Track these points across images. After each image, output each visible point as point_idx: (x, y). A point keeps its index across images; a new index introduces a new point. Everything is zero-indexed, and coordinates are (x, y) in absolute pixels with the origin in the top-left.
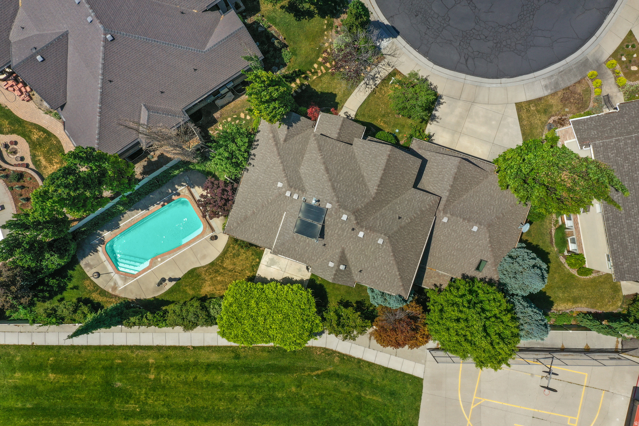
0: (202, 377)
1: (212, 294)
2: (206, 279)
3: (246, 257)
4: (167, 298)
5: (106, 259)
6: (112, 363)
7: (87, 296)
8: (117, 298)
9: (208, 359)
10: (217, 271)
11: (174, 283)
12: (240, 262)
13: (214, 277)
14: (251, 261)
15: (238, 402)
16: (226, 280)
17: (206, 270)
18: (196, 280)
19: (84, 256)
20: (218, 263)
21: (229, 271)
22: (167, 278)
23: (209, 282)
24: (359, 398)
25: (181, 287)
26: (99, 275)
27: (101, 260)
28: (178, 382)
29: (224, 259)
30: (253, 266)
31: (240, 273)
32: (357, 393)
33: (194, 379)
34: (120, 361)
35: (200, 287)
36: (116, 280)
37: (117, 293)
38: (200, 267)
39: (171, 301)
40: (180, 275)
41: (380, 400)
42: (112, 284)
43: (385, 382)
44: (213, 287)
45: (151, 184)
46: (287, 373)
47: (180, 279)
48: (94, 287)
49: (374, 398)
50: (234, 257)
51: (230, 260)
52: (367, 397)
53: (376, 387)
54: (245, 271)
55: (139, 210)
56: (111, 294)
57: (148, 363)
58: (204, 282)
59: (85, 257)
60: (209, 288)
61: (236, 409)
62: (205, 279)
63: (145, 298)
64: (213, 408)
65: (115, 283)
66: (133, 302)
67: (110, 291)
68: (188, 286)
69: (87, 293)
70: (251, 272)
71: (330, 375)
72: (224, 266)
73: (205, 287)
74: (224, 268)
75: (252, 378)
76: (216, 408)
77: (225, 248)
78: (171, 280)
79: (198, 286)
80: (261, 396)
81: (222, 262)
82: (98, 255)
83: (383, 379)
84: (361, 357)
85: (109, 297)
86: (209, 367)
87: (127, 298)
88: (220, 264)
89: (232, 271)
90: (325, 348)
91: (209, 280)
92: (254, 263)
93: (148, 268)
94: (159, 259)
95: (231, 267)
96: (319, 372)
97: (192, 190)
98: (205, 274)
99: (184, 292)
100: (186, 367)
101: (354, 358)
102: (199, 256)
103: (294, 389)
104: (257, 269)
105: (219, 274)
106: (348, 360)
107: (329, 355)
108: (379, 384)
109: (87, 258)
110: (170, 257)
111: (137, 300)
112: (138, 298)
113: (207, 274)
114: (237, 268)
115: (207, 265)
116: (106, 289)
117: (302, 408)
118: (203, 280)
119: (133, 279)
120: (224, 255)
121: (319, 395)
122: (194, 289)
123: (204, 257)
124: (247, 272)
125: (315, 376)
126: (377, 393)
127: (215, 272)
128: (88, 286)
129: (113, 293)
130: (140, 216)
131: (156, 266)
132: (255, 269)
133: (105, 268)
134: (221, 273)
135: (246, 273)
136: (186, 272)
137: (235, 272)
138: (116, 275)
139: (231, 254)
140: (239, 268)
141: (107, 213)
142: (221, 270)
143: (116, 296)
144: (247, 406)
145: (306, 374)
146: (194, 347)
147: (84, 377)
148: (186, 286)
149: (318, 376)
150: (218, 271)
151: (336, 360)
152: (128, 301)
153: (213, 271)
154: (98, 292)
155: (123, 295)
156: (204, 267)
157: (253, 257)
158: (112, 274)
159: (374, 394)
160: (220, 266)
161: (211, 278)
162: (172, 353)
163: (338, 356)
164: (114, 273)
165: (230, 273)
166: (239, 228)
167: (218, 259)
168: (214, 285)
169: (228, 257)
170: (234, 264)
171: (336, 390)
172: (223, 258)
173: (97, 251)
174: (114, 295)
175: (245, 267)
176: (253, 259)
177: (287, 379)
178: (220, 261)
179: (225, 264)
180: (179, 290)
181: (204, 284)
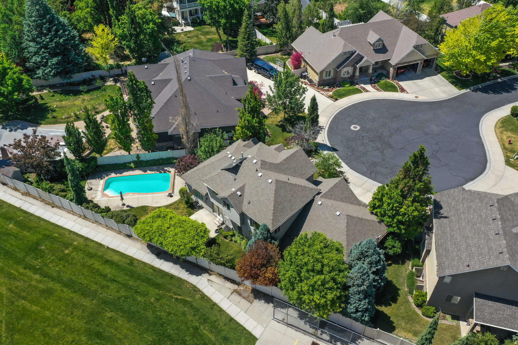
0: (97, 265)
2: (149, 213)
5: (102, 184)
6: (52, 235)
9: (111, 257)
11: (128, 208)
15: (107, 291)
17: (153, 209)
18: (143, 211)
20: (163, 208)
22: (126, 205)
24: (196, 329)
25: (131, 211)
26: (91, 189)
27: (99, 184)
28: (79, 262)
32: (198, 325)
33: (91, 265)
34: (57, 235)
35: (142, 216)
36: (97, 195)
38: (150, 206)
40: (135, 206)
41: (213, 339)
42: (94, 196)
43: (225, 327)
45: (157, 161)
46: (156, 288)
47: (133, 208)
49: (209, 335)
52: (204, 331)
53: (216, 328)
55: (140, 170)
57: (72, 244)
61: (101, 294)
64: (87, 287)
68: (135, 212)
71: (185, 302)
75: (130, 280)
76: (89, 287)
77: (172, 203)
78: (128, 206)
80: (126, 294)
82: (100, 181)
83: (225, 325)
84: (217, 302)
86: (107, 262)
90: (195, 286)
94: (131, 195)
96: (179, 297)
97: (177, 177)
98: (150, 211)
100: (92, 256)
101: (212, 301)
102: (154, 201)
103: (152, 300)
106: (207, 300)
107: (195, 291)
108: (219, 327)
109: (93, 180)
110: (138, 196)
115: (155, 207)
117: (149, 314)
118: (147, 213)
119: (107, 198)
120: (170, 206)
121: (168, 312)
123: (157, 202)
125: (175, 298)
126: (213, 333)
130: (139, 173)
131: (126, 197)
133: (97, 188)
136: (140, 206)
139: (174, 207)
141: (123, 165)
144: (111, 295)
145: (169, 294)
146: (108, 248)
147: (28, 234)
149: (177, 299)
151: (198, 296)
156: (153, 207)
158: (98, 192)
159: (211, 332)
162: (92, 244)
163: (201, 295)
164: (100, 192)
167: (164, 206)
169: (171, 208)
171: (184, 314)
172: (167, 207)
173: (101, 179)
177: (153, 291)
181: (145, 215)
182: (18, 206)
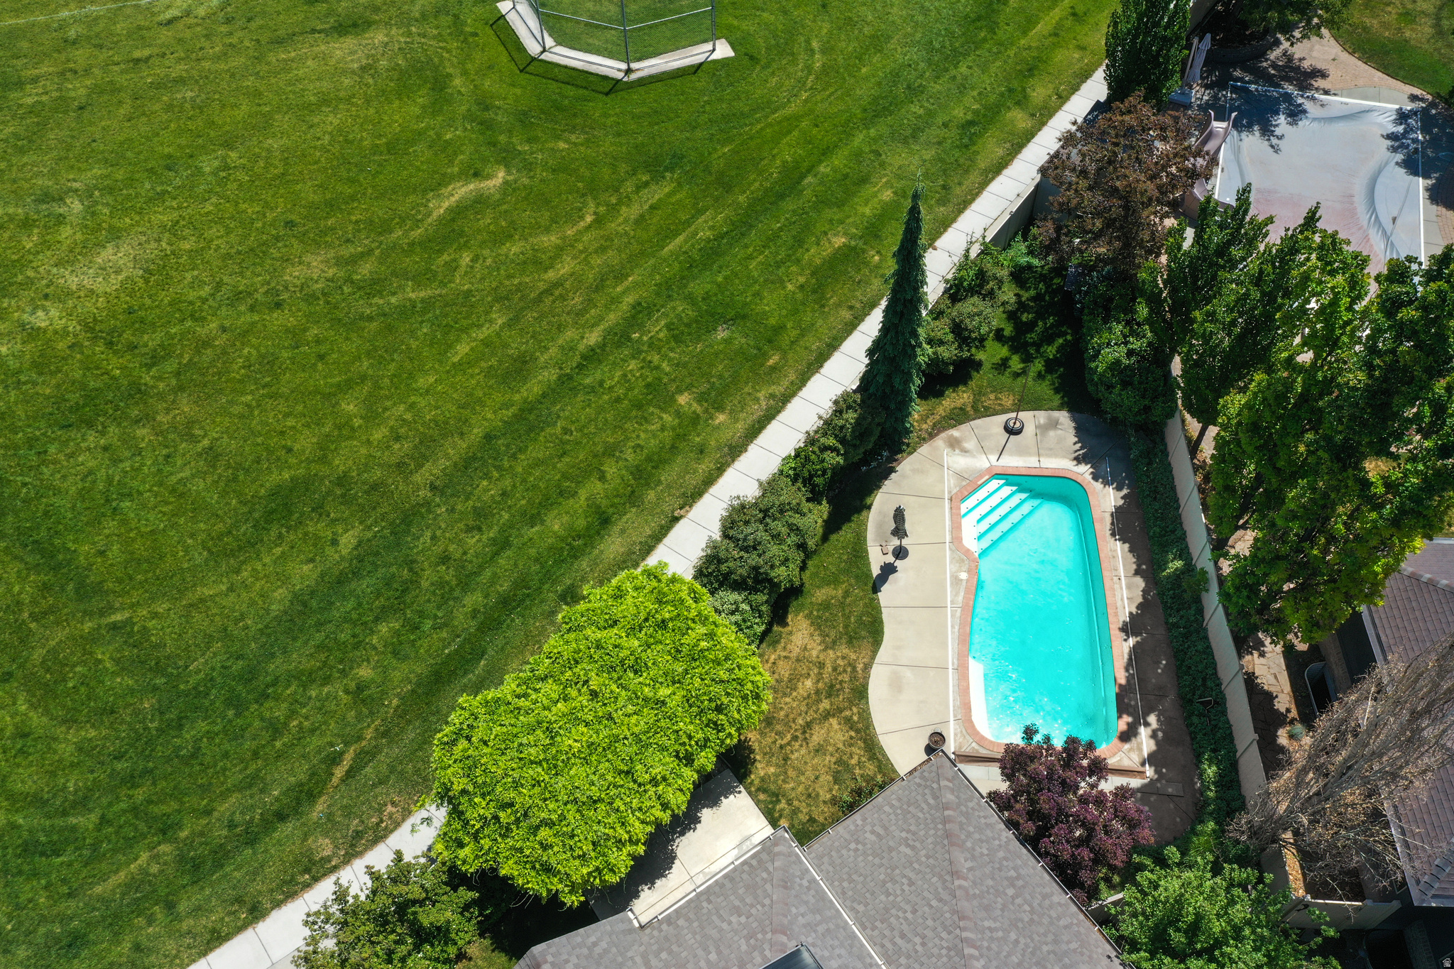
0: (593, 489)
1: (778, 642)
2: (831, 652)
3: (818, 795)
4: (845, 534)
5: (1043, 465)
6: (779, 349)
7: (972, 384)
8: (925, 435)
9: (623, 531)
10: (831, 691)
11: (876, 571)
12: (815, 768)
13: (820, 674)
14: (796, 803)
15: (461, 525)
16: (788, 700)
17: (854, 669)
18: (846, 627)
19: (1080, 430)
20: (855, 710)
21: (808, 725)
22: (898, 563)
23: (814, 653)
24: (166, 829)
25: (853, 581)
26: (1011, 431)
27: (1049, 456)
28: (628, 439)
29: (853, 734)
30: (776, 796)
31: (781, 747)
32: (183, 834)
33: (603, 472)
34: (771, 362)
35: (818, 624)
36: (974, 456)
37: (939, 442)
38: (873, 658)
39: (834, 537)
40: (886, 595)
41: (98, 889)
42: (970, 444)
43: (126, 946)
44: (794, 655)
45: (1204, 680)
46: (418, 685)
47: (876, 589)
48: (986, 408)
49: (122, 874)
50: (839, 762)
51: (841, 746)
52: (144, 857)
53: (138, 908)
54: (777, 765)
55: (1138, 608)
56: (945, 429)
57: (720, 409)
58: (823, 642)
59: (1076, 428)
60: (799, 643)
61: (453, 510)
62: (832, 648)
63: (884, 489)
64: (499, 468)
65: (965, 451)
66: (892, 459)
67: (955, 433)
68: (844, 597)
69: (981, 387)
70: (763, 780)
71: (306, 794)
72: (834, 721)
73: (812, 635)
74: (827, 715)
75: (486, 597)
76: (496, 474)
77: (884, 755)
78: (888, 570)
79: (826, 620)
80: (425, 584)
81: (848, 720)
82: (1064, 457)
83: (137, 948)
84: (262, 927)
85: (939, 422)
86: (602, 521)
87: (910, 453)
88: (848, 713)
89: (804, 732)
90: (385, 837)
91: (822, 657)
92: (783, 805)
93: (957, 539)
94: (964, 576)
95: (817, 736)
96: (339, 772)
98: (843, 658)
99: (834, 581)
100: (643, 475)
101: (278, 904)
102: (908, 674)
103: (365, 672)
104: (758, 803)
105: (818, 692)
106: (292, 880)
107: (358, 835)
108: (141, 921)
110: (952, 602)
111: (892, 470)
112: (893, 475)
113: (840, 662)
114: (803, 751)
115: (867, 678)
116: (965, 428)
117: (301, 657)
118: (834, 642)
119: (950, 492)
120: (865, 741)
121: (286, 724)
122: (826, 606)
123: (896, 685)
124: (772, 770)
125: (342, 753)
126: (123, 894)
127: (832, 686)
128: (997, 399)
129: (943, 435)
130: (1119, 603)
131: (952, 559)
132: (762, 797)
133: (1022, 452)
134: (819, 701)
135: (769, 763)
136: (885, 617)
137: (795, 738)
138: (988, 465)
139: (853, 762)
140: (799, 754)
141: (1173, 532)
142: (825, 704)
143: (932, 436)
144: (433, 538)
145: (369, 734)
146: (676, 520)
147: (790, 287)
148: (847, 594)
149: (335, 759)
150: (829, 696)
151: (324, 846)
152: (901, 451)
153: (841, 682)
154: (969, 409)
155: (924, 450)
156: (867, 667)
157: (803, 817)
158: (993, 458)
159: (132, 885)
160: (840, 710)
161: (821, 665)
162: (704, 467)
163: (328, 859)
164: (994, 462)
165: (800, 721)
166: (931, 801)
167: (866, 716)
168: (798, 660)
169: (851, 745)
170: (819, 750)
171: (252, 782)
172: (858, 731)
173: (1078, 460)
174: (937, 435)
175: (791, 773)
176: (795, 812)
177: (405, 675)
178: (855, 718)
179: (836, 726)
180: (846, 572)
181: (818, 639)
182: (938, 243)
